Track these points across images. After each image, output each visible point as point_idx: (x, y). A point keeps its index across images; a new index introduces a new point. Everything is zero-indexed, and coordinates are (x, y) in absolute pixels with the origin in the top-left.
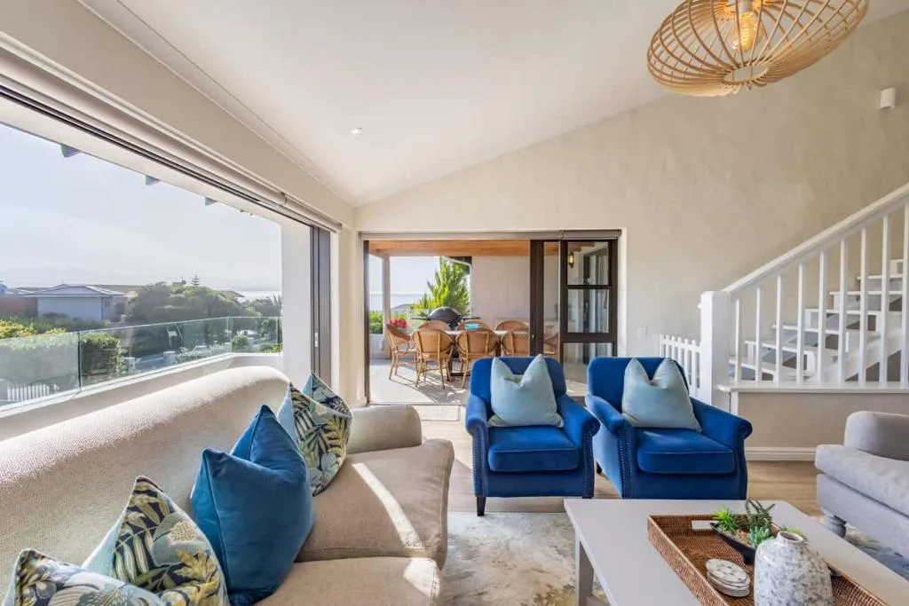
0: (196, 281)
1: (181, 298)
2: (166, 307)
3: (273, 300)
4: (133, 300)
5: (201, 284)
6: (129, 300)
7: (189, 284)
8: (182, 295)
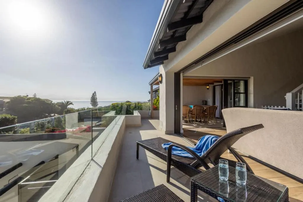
0: (35, 95)
1: (30, 102)
2: (24, 105)
3: (64, 103)
4: (8, 102)
5: (37, 97)
6: (6, 102)
7: (32, 96)
8: (30, 101)
